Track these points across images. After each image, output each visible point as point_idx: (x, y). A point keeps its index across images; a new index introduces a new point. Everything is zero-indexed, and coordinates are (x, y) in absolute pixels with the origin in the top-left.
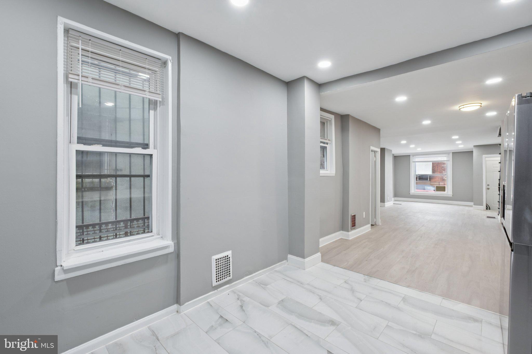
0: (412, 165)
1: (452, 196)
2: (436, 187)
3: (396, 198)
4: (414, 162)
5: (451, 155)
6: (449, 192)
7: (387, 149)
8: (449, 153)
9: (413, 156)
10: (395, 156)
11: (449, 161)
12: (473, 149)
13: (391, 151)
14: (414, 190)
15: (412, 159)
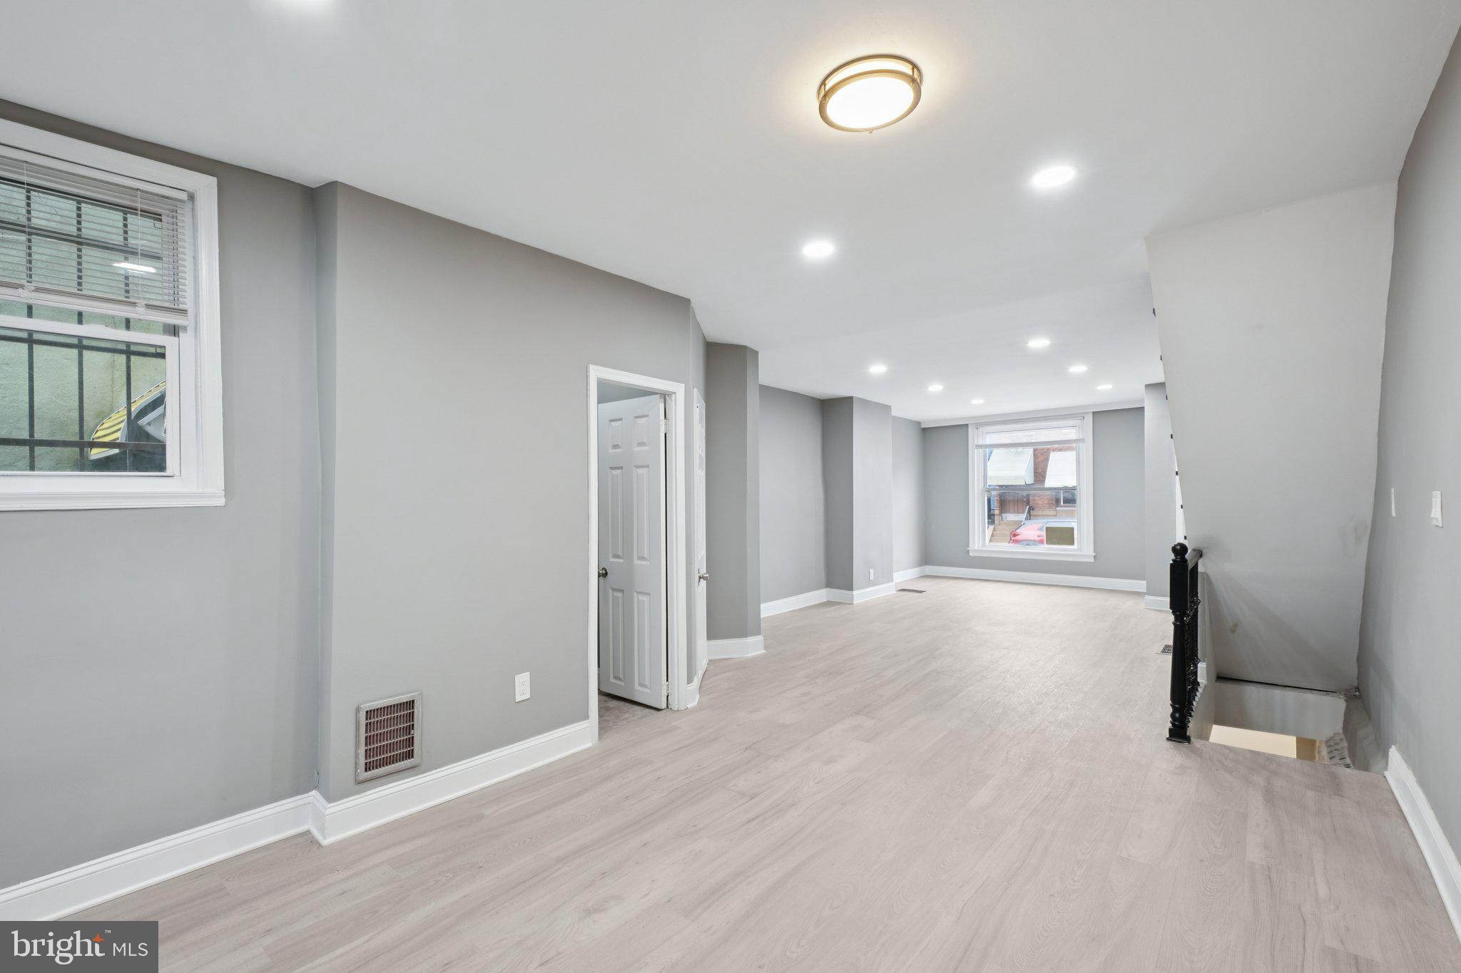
0: (975, 456)
1: (1093, 561)
2: (1045, 529)
3: (929, 569)
4: (979, 446)
5: (1090, 418)
6: (1082, 549)
7: (865, 403)
8: (1082, 416)
9: (978, 426)
10: (924, 430)
11: (1083, 440)
12: (1142, 401)
13: (887, 408)
14: (981, 539)
15: (977, 438)
